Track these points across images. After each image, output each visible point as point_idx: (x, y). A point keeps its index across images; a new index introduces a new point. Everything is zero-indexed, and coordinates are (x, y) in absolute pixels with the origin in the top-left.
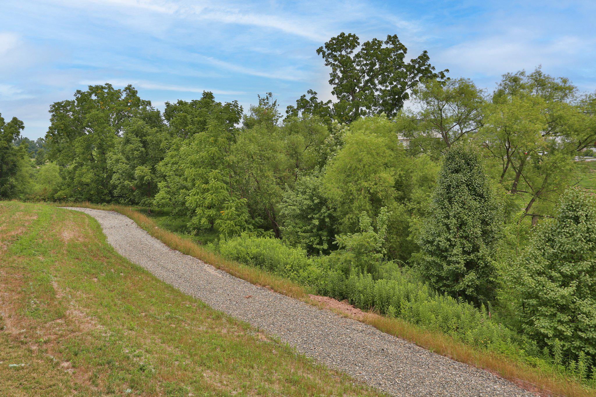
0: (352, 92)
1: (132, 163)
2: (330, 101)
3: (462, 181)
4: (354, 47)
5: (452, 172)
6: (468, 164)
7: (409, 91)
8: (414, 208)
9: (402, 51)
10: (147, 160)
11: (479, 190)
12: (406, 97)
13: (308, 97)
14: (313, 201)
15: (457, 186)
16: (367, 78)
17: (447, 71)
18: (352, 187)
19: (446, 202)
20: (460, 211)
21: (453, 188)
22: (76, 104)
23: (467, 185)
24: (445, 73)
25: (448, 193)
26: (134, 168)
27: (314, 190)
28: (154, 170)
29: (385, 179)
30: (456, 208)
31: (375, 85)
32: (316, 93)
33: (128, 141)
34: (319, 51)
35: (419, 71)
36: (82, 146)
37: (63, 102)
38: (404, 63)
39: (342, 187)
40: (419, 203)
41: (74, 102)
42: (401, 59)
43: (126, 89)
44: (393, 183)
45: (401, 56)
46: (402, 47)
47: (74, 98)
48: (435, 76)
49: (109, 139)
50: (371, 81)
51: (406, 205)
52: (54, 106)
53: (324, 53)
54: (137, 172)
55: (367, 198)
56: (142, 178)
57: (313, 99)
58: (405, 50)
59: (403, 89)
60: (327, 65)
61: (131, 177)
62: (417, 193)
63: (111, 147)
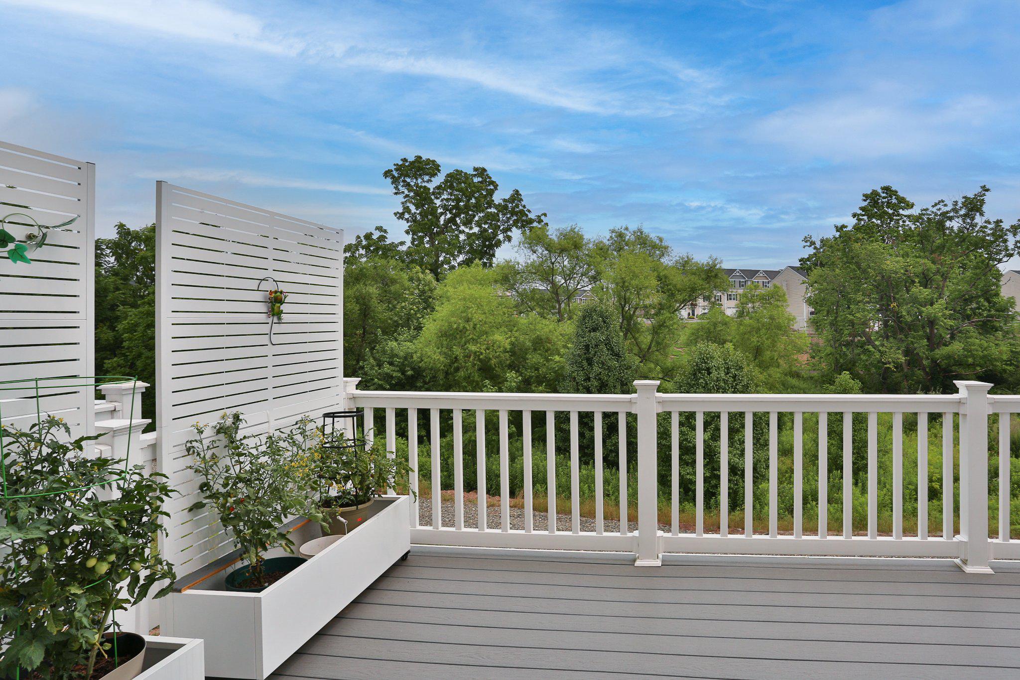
2: (402, 243)
3: (600, 340)
4: (434, 175)
5: (590, 331)
6: (605, 322)
7: (501, 237)
8: (533, 376)
9: (492, 187)
11: (616, 349)
12: (499, 244)
13: (376, 235)
15: (595, 346)
16: (448, 216)
17: (545, 215)
18: (457, 351)
19: (585, 363)
20: (601, 372)
21: (592, 347)
23: (606, 345)
24: (543, 218)
25: (585, 354)
27: (406, 359)
29: (500, 342)
30: (596, 368)
31: (458, 226)
32: (385, 231)
34: (388, 174)
35: (513, 213)
38: (493, 201)
39: (445, 353)
40: (537, 369)
42: (491, 196)
44: (508, 347)
45: (491, 193)
46: (492, 183)
48: (531, 221)
50: (452, 220)
51: (522, 373)
53: (393, 177)
55: (476, 367)
57: (382, 238)
58: (496, 187)
59: (495, 235)
62: (534, 358)
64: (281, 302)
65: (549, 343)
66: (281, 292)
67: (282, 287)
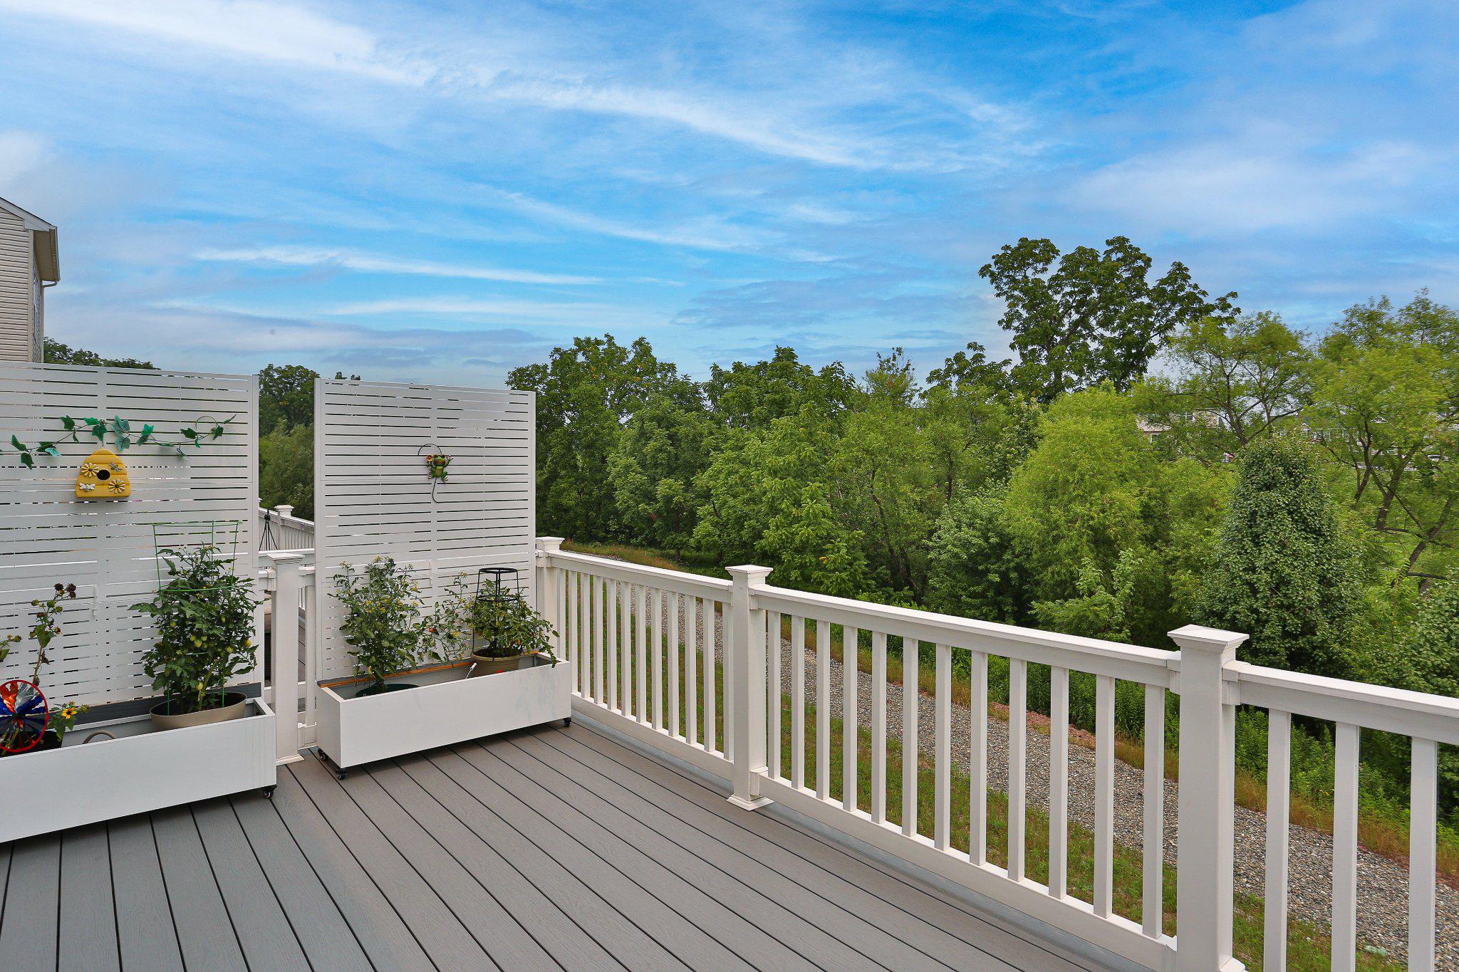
0: (1047, 342)
1: (651, 472)
2: (1006, 362)
3: (1279, 505)
4: (1048, 261)
5: (1260, 489)
6: (1291, 475)
7: (1155, 340)
8: (1178, 557)
9: (1140, 263)
10: (676, 468)
11: (1314, 522)
12: (1152, 350)
13: (969, 355)
14: (987, 539)
15: (1269, 514)
16: (1075, 317)
17: (1234, 295)
18: (1057, 514)
19: (1247, 542)
20: (1277, 559)
21: (1262, 516)
22: (549, 371)
23: (1290, 513)
24: (1230, 300)
25: (1250, 527)
26: (654, 481)
27: (990, 521)
28: (689, 485)
29: (1122, 502)
30: (1269, 553)
31: (1091, 329)
32: (983, 348)
33: (644, 436)
34: (984, 271)
35: (1174, 300)
36: (562, 444)
37: (528, 367)
38: (1146, 284)
39: (1041, 516)
40: (1187, 546)
41: (546, 367)
42: (1142, 277)
43: (636, 343)
44: (1137, 509)
45: (1140, 273)
46: (1140, 257)
47: (549, 362)
48: (1209, 308)
49: (606, 431)
50: (1083, 321)
51: (1161, 551)
52: (514, 374)
53: (992, 274)
54: (662, 489)
55: (1085, 537)
56: (668, 499)
57: (978, 358)
58: (1148, 262)
59: (1144, 338)
60: (998, 295)
61: (650, 497)
62: (1182, 529)
63: (609, 445)
64: (444, 465)
65: (1213, 506)
66: (443, 456)
67: (445, 452)
